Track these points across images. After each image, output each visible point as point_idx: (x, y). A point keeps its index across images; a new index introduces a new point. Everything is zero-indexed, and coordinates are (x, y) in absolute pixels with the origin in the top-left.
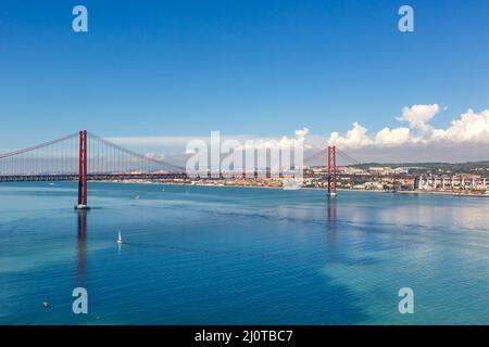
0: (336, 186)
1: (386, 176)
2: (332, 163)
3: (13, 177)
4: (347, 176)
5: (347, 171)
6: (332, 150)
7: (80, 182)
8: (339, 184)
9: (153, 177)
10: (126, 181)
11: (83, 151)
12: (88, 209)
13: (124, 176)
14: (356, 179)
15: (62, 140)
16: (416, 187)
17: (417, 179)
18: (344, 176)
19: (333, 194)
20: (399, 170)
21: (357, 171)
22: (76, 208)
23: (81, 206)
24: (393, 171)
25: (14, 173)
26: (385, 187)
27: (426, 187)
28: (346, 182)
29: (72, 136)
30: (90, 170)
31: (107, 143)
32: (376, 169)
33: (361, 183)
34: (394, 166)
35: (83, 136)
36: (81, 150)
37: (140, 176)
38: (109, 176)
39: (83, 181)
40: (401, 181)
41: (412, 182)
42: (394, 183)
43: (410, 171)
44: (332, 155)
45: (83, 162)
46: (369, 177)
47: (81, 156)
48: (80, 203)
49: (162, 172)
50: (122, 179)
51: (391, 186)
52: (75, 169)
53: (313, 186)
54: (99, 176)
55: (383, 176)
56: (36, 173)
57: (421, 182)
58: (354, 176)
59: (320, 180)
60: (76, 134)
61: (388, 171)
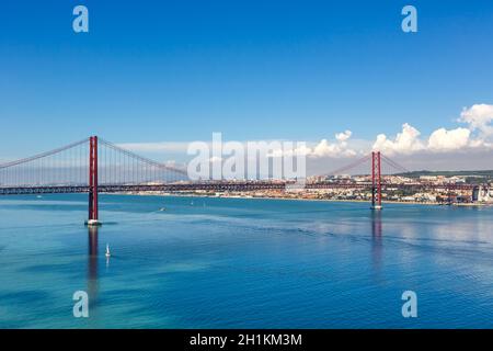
0: (381, 198)
1: (439, 186)
2: (376, 171)
3: (17, 189)
4: (395, 186)
5: (394, 181)
6: (376, 156)
7: (91, 194)
8: (384, 195)
9: (172, 188)
10: (141, 193)
11: (94, 159)
12: (100, 224)
13: (140, 188)
14: (405, 190)
15: (71, 147)
16: (475, 199)
17: (475, 190)
18: (390, 186)
19: (377, 207)
20: (454, 179)
21: (406, 181)
22: (86, 224)
23: (92, 221)
24: (447, 180)
25: (17, 185)
26: (438, 199)
27: (486, 199)
28: (393, 193)
29: (81, 143)
30: (101, 182)
31: (120, 150)
32: (428, 178)
33: (411, 194)
34: (448, 175)
35: (94, 142)
36: (91, 159)
37: (157, 188)
38: (123, 187)
39: (93, 193)
40: (457, 192)
41: (470, 193)
42: (449, 194)
43: (468, 181)
44: (376, 162)
45: (94, 171)
46: (420, 187)
47: (91, 165)
48: (91, 218)
49: (182, 182)
50: (138, 190)
51: (445, 197)
52: (85, 180)
53: (355, 198)
54: (112, 188)
55: (435, 187)
56: (42, 184)
57: (481, 193)
58: (402, 185)
59: (362, 191)
60: (86, 141)
61: (441, 180)
